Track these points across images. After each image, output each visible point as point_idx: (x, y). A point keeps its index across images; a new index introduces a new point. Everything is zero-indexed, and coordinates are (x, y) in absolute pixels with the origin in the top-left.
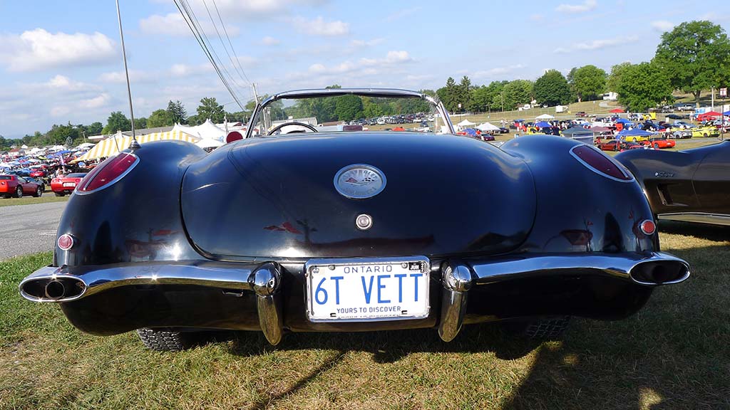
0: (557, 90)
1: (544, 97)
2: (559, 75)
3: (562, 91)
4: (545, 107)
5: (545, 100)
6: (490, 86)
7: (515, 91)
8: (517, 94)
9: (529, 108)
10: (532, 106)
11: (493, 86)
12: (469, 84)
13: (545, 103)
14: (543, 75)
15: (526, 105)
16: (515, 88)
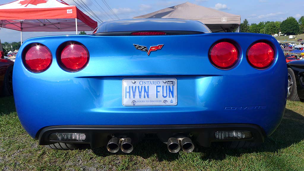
0: (292, 27)
1: (285, 31)
2: (294, 19)
3: (295, 28)
4: (285, 35)
5: (285, 32)
6: (259, 24)
7: (270, 27)
8: (271, 29)
9: (277, 36)
10: (279, 35)
11: (261, 24)
12: (247, 23)
13: (285, 34)
14: (286, 19)
15: (275, 34)
16: (271, 25)
